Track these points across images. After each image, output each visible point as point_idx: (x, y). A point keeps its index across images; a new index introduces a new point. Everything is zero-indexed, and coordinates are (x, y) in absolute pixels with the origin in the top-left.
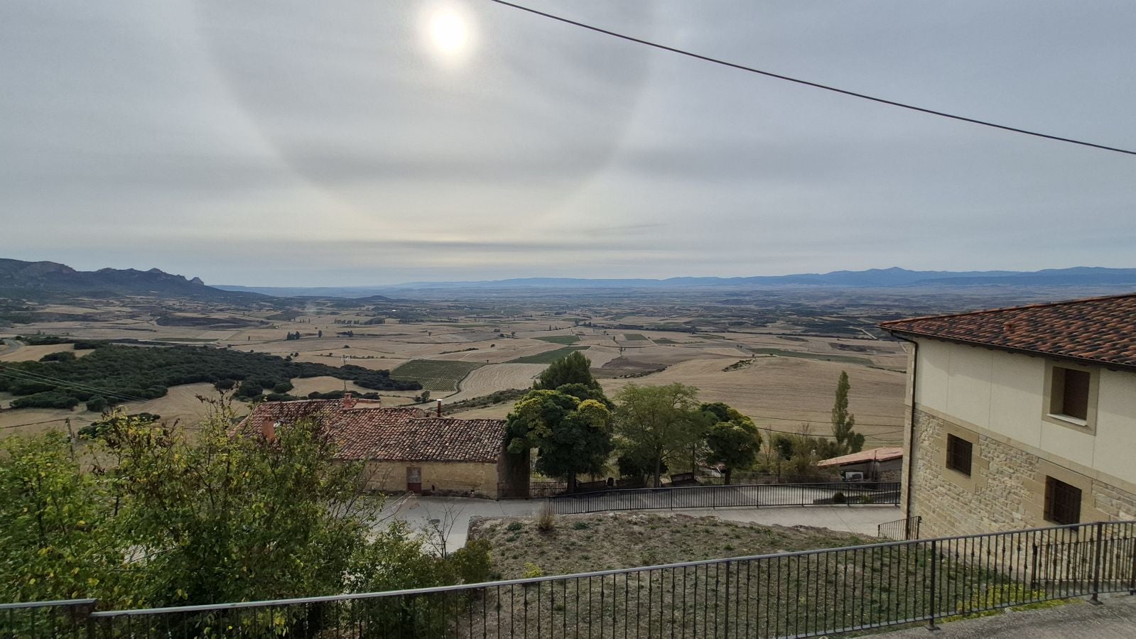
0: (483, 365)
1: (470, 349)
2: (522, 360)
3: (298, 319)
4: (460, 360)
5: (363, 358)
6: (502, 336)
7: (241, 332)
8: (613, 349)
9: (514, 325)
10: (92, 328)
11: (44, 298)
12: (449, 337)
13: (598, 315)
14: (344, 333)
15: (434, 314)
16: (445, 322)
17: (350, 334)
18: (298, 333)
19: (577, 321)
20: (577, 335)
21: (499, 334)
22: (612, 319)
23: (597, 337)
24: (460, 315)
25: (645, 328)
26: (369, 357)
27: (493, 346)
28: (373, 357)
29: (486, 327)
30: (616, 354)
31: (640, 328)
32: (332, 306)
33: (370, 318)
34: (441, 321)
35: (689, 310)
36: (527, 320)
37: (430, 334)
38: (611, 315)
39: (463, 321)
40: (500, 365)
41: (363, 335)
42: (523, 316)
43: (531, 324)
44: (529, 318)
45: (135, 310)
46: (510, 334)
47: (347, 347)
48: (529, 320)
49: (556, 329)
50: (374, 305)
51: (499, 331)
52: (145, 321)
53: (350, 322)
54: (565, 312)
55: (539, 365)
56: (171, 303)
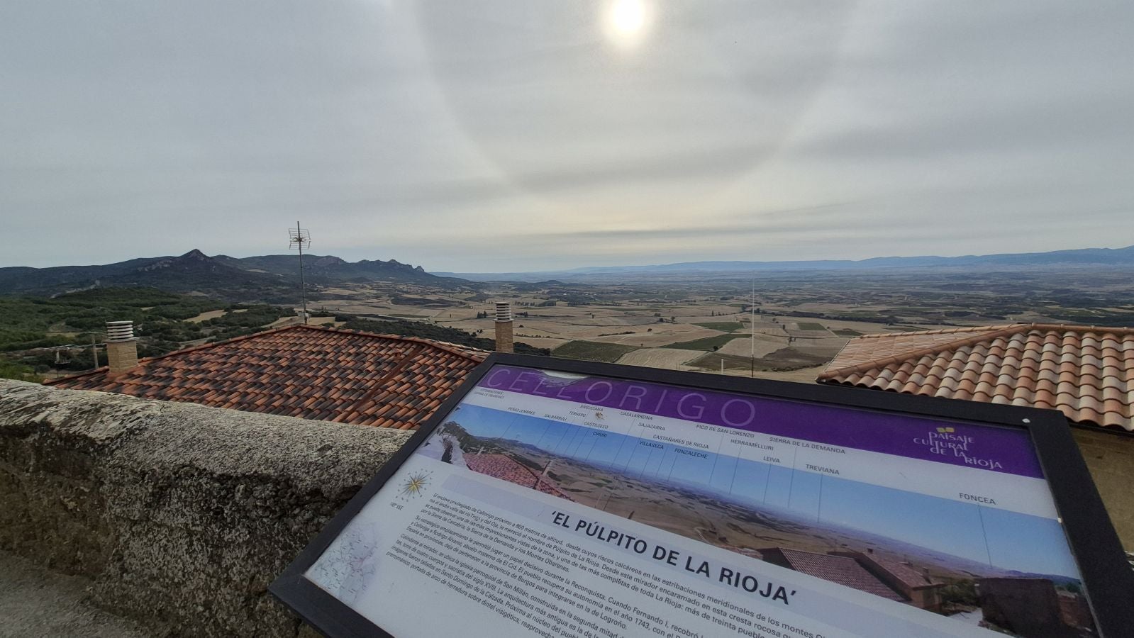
0: (637, 348)
1: (627, 333)
2: (676, 346)
3: (487, 301)
4: (616, 343)
5: (532, 337)
6: (661, 320)
7: (446, 311)
8: (781, 339)
9: (675, 309)
10: (353, 305)
11: (327, 283)
12: (611, 320)
13: (769, 301)
14: (521, 314)
15: (600, 298)
16: (608, 305)
17: (526, 315)
18: (485, 313)
19: (744, 308)
20: (741, 321)
21: (659, 318)
22: (786, 305)
23: (765, 325)
24: (623, 299)
25: (825, 316)
26: (537, 336)
27: (650, 330)
28: (540, 337)
29: (648, 311)
30: (783, 344)
31: (820, 316)
32: (514, 290)
33: (544, 301)
34: (606, 305)
35: (891, 297)
36: (689, 305)
37: (593, 316)
38: (786, 301)
39: (626, 304)
40: (653, 350)
41: (536, 316)
42: (686, 301)
43: (694, 309)
44: (692, 303)
45: (379, 292)
46: (670, 318)
47: (521, 326)
48: (691, 305)
49: (720, 315)
50: (549, 289)
51: (659, 315)
52: (386, 301)
53: (527, 304)
54: (733, 298)
55: (692, 351)
56: (401, 287)
